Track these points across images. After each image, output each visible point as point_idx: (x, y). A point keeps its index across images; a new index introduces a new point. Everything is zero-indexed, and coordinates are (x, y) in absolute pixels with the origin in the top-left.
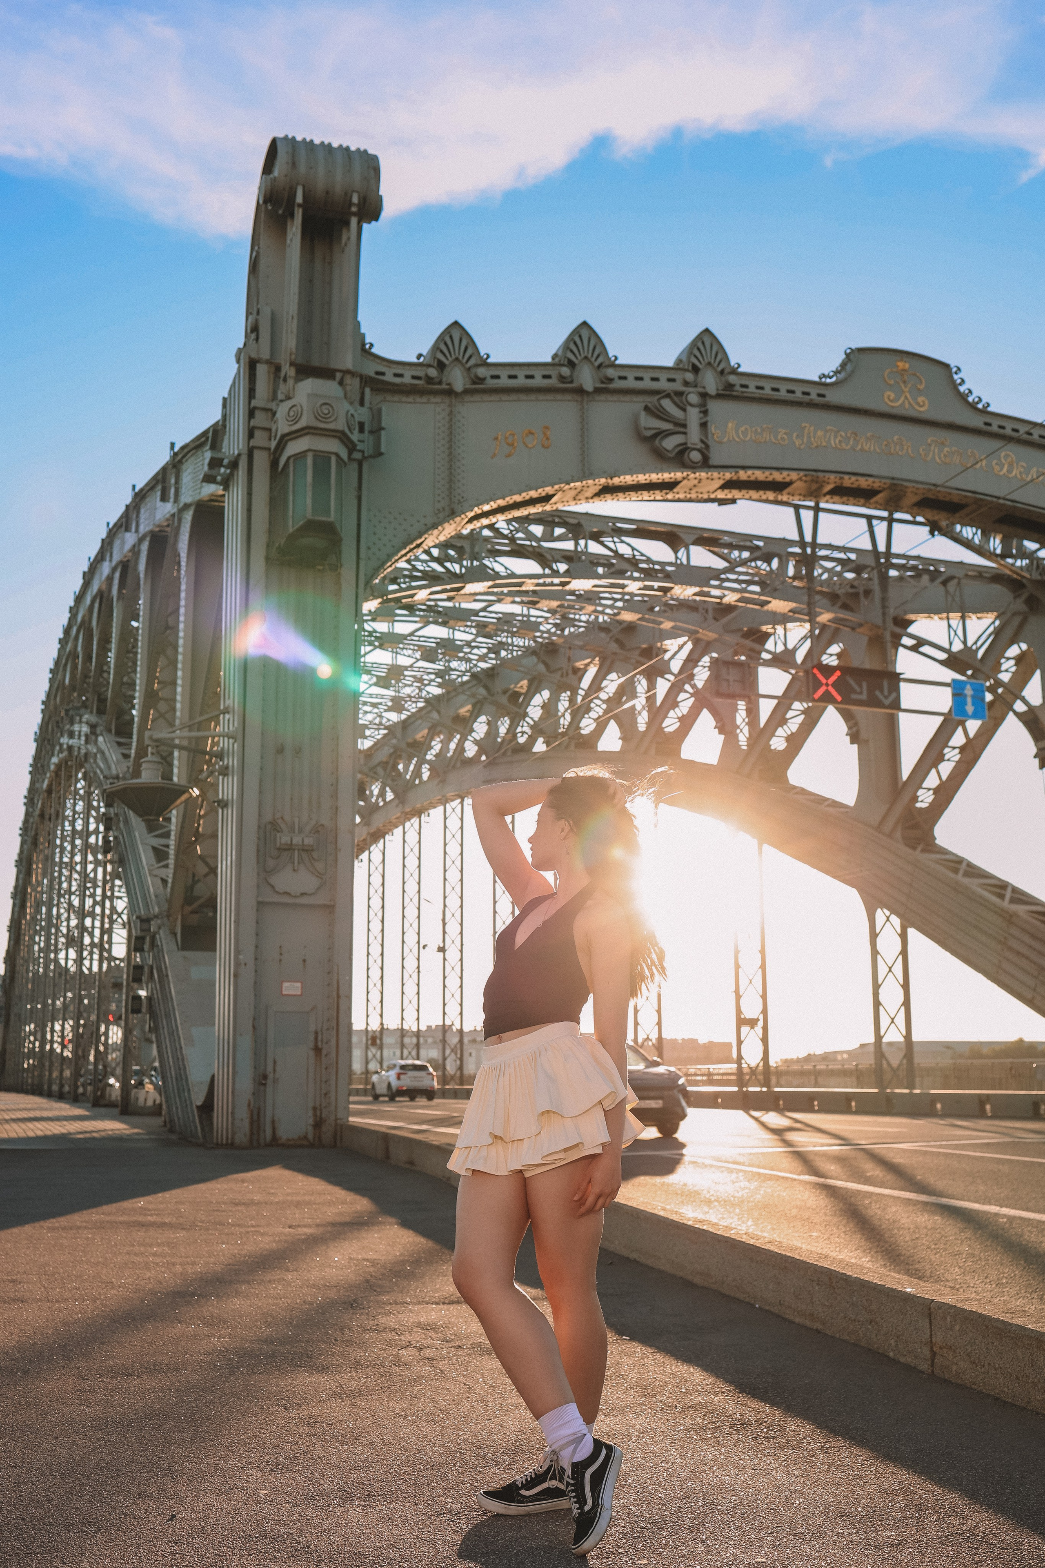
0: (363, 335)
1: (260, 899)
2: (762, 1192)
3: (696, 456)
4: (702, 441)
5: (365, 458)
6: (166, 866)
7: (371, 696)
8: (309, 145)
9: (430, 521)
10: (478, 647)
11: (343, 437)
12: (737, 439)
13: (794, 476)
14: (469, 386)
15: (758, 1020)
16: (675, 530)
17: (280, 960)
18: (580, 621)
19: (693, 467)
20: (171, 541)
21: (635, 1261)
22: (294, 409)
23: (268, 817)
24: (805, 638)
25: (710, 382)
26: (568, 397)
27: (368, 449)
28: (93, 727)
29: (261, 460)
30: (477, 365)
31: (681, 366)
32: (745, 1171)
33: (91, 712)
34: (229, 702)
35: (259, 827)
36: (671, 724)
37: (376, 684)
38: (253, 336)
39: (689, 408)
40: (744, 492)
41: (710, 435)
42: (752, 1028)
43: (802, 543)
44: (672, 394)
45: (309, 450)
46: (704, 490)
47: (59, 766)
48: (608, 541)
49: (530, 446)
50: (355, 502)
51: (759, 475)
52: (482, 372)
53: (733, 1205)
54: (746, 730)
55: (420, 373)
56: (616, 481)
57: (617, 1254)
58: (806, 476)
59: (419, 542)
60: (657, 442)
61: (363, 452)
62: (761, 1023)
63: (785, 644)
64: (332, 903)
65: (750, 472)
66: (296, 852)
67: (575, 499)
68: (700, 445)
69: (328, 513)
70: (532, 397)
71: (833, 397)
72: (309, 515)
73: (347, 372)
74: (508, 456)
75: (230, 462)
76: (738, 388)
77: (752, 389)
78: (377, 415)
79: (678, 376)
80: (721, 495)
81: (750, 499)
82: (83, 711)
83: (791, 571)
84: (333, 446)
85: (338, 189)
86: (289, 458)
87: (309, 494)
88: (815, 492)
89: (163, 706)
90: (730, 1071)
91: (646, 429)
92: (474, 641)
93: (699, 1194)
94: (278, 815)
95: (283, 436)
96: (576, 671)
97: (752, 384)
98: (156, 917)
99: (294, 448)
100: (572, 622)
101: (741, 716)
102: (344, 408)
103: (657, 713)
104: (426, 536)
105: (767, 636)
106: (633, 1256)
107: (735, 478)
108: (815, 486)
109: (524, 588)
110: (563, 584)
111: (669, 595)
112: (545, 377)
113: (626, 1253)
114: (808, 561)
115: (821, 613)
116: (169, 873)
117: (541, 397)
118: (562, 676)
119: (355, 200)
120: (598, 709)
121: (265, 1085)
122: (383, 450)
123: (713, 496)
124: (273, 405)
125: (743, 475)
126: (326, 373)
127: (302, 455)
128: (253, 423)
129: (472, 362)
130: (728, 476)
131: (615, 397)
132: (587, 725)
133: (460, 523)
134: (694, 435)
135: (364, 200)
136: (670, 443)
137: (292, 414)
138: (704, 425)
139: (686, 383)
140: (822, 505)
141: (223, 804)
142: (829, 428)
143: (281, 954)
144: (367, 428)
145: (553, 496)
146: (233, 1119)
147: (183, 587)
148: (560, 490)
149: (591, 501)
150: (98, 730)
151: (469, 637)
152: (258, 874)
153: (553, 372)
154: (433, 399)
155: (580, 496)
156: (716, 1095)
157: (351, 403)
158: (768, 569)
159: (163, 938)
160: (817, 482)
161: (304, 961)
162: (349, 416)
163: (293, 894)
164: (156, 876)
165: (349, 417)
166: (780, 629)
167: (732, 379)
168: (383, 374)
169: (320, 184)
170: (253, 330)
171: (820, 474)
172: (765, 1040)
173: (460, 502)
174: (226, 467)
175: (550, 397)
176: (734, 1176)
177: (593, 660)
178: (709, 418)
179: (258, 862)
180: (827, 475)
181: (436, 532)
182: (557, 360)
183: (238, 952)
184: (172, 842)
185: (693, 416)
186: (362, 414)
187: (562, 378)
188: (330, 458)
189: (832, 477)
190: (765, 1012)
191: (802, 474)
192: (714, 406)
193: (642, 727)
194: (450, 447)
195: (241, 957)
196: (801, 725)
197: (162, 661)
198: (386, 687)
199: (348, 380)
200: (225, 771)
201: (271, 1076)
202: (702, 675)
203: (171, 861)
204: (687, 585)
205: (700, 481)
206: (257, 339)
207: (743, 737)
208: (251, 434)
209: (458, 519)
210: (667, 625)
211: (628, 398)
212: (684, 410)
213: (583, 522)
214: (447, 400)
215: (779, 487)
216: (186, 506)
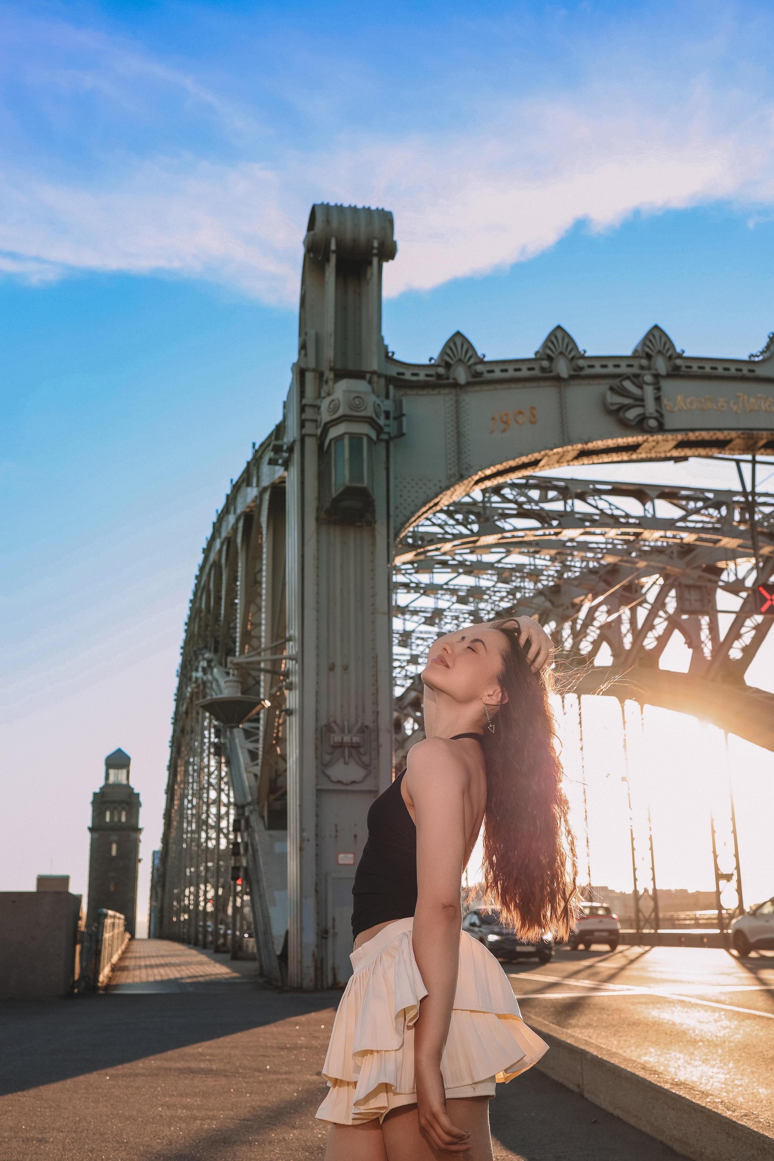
0: (386, 347)
1: (319, 787)
2: (741, 1031)
3: (653, 423)
4: (657, 411)
5: (391, 438)
6: (257, 765)
7: (421, 632)
8: (340, 208)
9: (444, 484)
10: (499, 592)
11: (371, 422)
12: (685, 408)
13: (733, 434)
14: (470, 379)
15: (732, 875)
16: (642, 488)
17: (336, 836)
18: (575, 567)
19: (651, 431)
20: (256, 517)
21: (618, 1119)
22: (334, 403)
23: (323, 721)
24: (752, 569)
25: (661, 365)
26: (548, 383)
27: (393, 431)
28: (209, 661)
29: (311, 445)
30: (476, 364)
31: (637, 354)
32: (726, 1010)
33: (210, 651)
34: (292, 632)
35: (317, 729)
36: (650, 642)
37: (424, 623)
38: (303, 352)
39: (645, 387)
40: (693, 450)
41: (663, 407)
42: (728, 881)
43: (744, 493)
44: (632, 377)
45: (345, 433)
46: (662, 450)
47: (192, 694)
48: (590, 500)
49: (521, 422)
50: (384, 473)
51: (705, 435)
52: (479, 368)
53: (716, 1046)
54: (709, 645)
55: (431, 372)
56: (590, 446)
57: (602, 1110)
58: (743, 434)
59: (436, 501)
60: (621, 414)
61: (389, 433)
62: (735, 878)
63: (736, 575)
64: (375, 789)
65: (697, 433)
66: (347, 749)
67: (558, 462)
68: (656, 415)
69: (361, 480)
70: (520, 385)
71: (761, 371)
72: (347, 482)
73: (374, 373)
74: (504, 431)
75: (288, 448)
76: (684, 369)
77: (695, 369)
78: (399, 405)
79: (635, 363)
80: (675, 453)
81: (699, 456)
82: (204, 651)
83: (737, 517)
84: (364, 429)
85: (363, 238)
86: (331, 440)
87: (347, 467)
88: (751, 447)
89: (254, 642)
90: (713, 917)
91: (612, 404)
92: (494, 586)
93: (685, 1033)
94: (332, 719)
95: (326, 424)
96: (574, 605)
97: (695, 366)
98: (249, 804)
99: (334, 432)
100: (569, 568)
101: (705, 634)
102: (372, 399)
103: (639, 635)
104: (441, 496)
105: (722, 570)
106: (617, 1112)
107: (686, 439)
108: (751, 442)
109: (526, 539)
110: (556, 534)
111: (640, 538)
112: (530, 369)
113: (610, 1109)
114: (749, 507)
115: (762, 547)
116: (257, 770)
117: (528, 384)
118: (564, 610)
119: (376, 244)
120: (593, 633)
121: (326, 938)
122: (405, 430)
123: (669, 455)
124: (318, 402)
125: (692, 436)
126: (358, 375)
127: (340, 438)
128: (304, 416)
129: (472, 361)
130: (680, 437)
131: (586, 382)
132: (585, 647)
133: (468, 485)
134: (651, 407)
135: (382, 245)
136: (632, 414)
137: (332, 406)
138: (658, 399)
139: (642, 368)
140: (759, 458)
141: (289, 713)
142: (759, 395)
143: (337, 831)
144: (392, 415)
145: (540, 461)
146: (301, 967)
147: (265, 550)
148: (546, 455)
149: (571, 463)
150: (213, 664)
151: (490, 584)
152: (317, 767)
153: (536, 365)
154: (443, 391)
155: (562, 460)
156: (702, 936)
157: (378, 396)
158: (719, 516)
159: (255, 820)
160: (752, 438)
161: (355, 836)
162: (376, 405)
163: (345, 782)
164: (250, 772)
165: (377, 408)
166: (731, 565)
167: (679, 362)
168: (403, 374)
169: (349, 235)
170: (303, 347)
171: (755, 432)
172: (739, 891)
173: (467, 469)
174: (286, 452)
175: (534, 384)
176: (717, 1015)
177: (586, 595)
178: (662, 393)
179: (316, 758)
180: (760, 432)
181: (449, 493)
182: (538, 356)
183: (302, 830)
184: (260, 745)
185: (649, 392)
186: (388, 405)
187: (543, 369)
188: (362, 439)
189: (765, 433)
190: (738, 868)
191: (740, 432)
192: (667, 385)
193: (627, 646)
194: (457, 427)
195: (305, 834)
196: (754, 638)
197: (253, 608)
198: (432, 624)
199: (375, 379)
200: (290, 687)
201: (331, 931)
202: (671, 604)
203: (260, 761)
204: (654, 529)
205: (658, 443)
206: (306, 355)
207: (707, 649)
208: (302, 425)
209: (466, 482)
210: (642, 564)
211: (596, 381)
212: (641, 388)
213: (570, 486)
214: (454, 391)
215: (722, 445)
216: (265, 489)
